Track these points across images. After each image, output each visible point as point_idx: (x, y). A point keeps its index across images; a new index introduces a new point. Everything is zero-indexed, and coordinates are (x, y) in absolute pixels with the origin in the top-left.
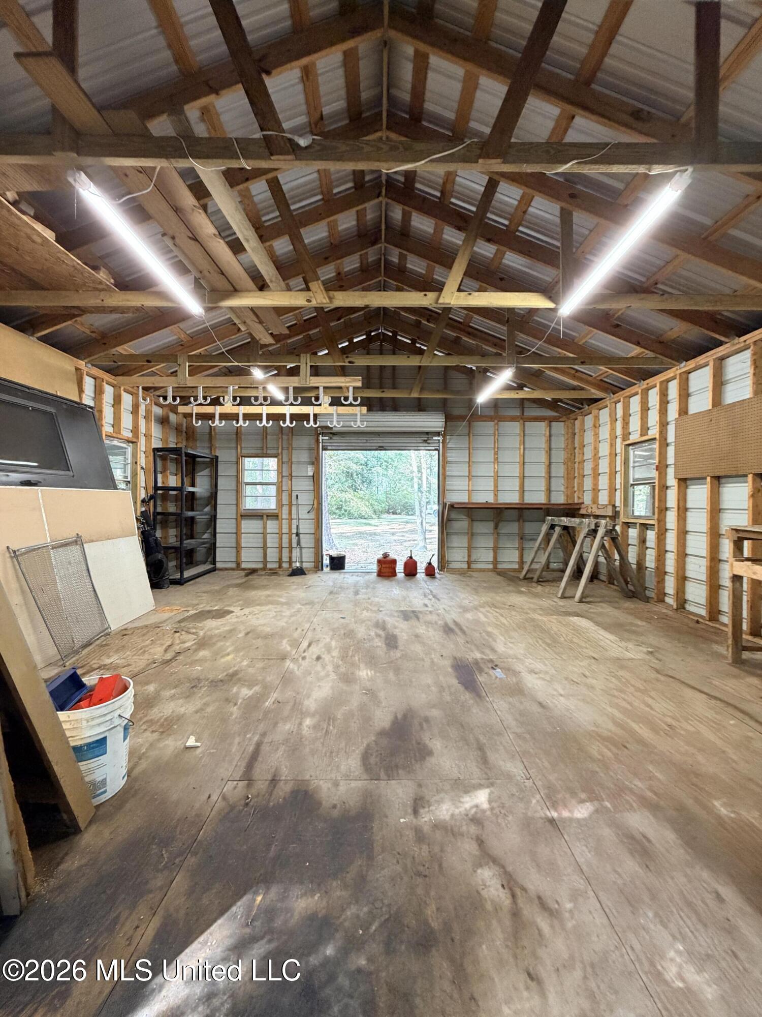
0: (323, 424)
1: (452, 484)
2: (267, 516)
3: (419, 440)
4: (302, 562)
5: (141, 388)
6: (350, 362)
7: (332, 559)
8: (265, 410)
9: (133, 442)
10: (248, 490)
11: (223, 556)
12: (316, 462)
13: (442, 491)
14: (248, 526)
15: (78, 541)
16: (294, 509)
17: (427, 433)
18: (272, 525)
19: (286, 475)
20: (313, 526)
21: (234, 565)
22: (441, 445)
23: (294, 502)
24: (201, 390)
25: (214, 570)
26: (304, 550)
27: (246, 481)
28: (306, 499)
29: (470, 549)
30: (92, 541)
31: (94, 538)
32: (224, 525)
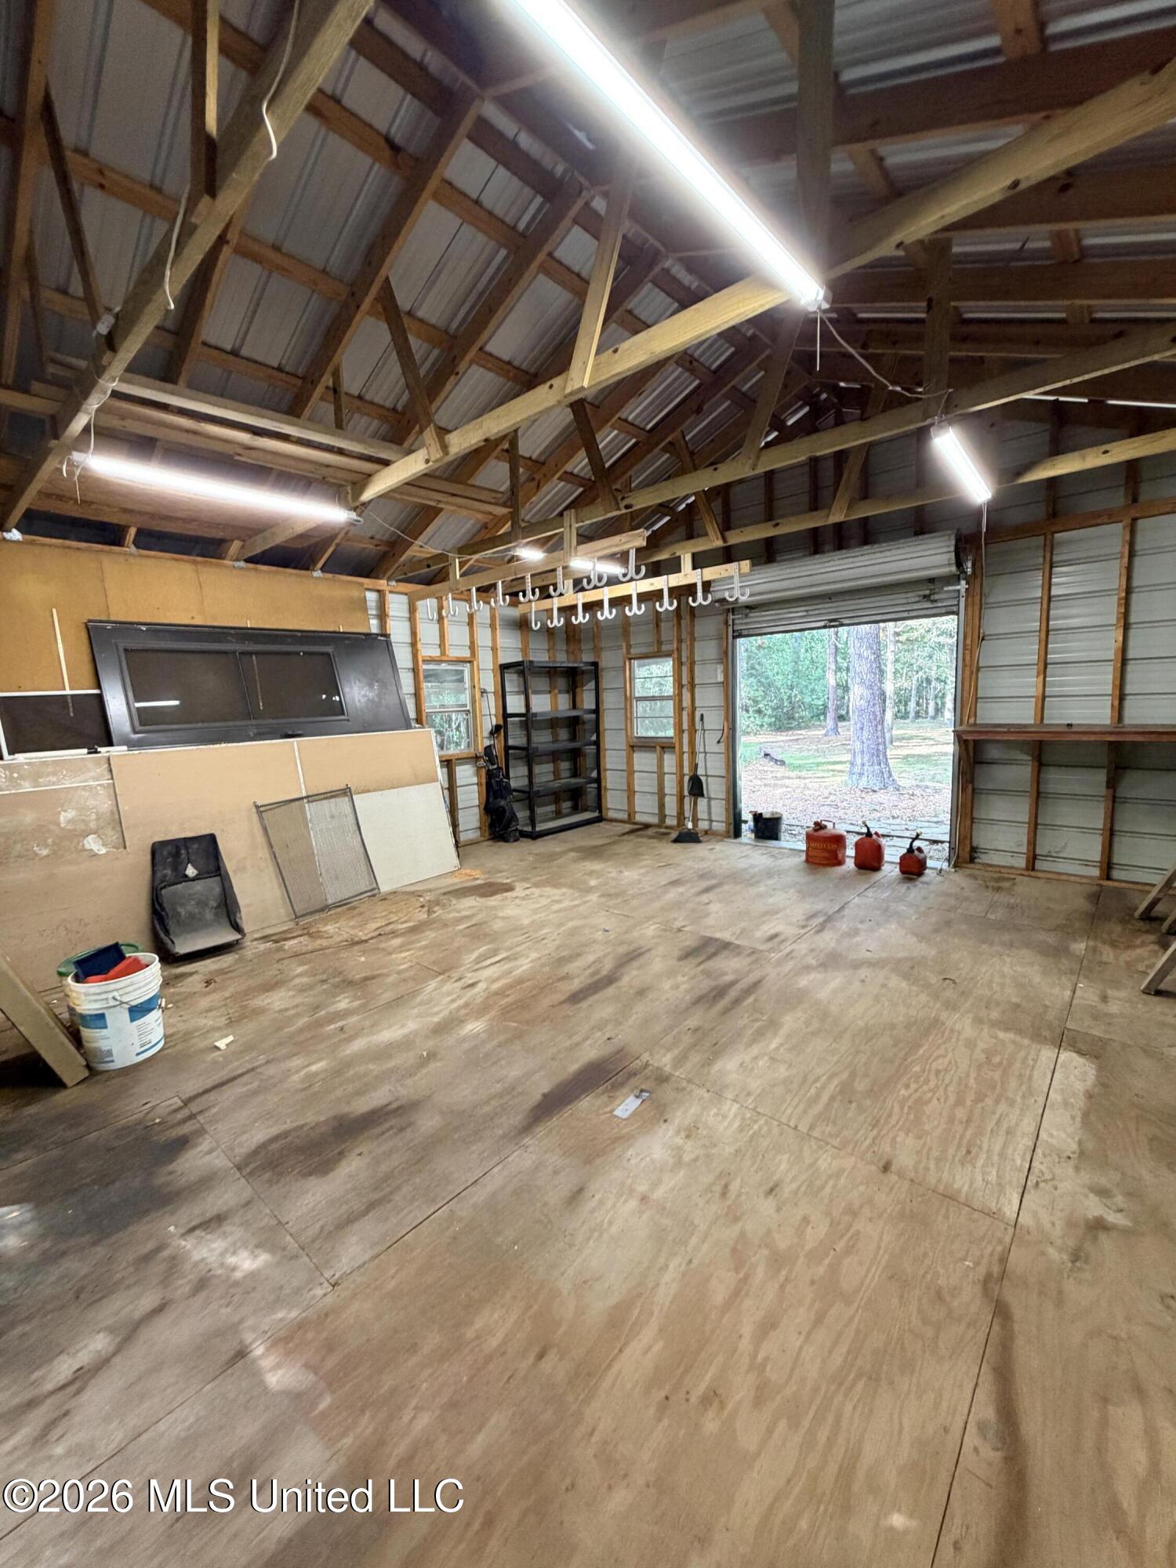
0: (719, 596)
1: (989, 684)
2: (663, 748)
3: (912, 596)
4: (711, 821)
5: (474, 590)
6: (627, 507)
7: (758, 817)
8: (606, 594)
9: (470, 662)
10: (640, 708)
11: (614, 802)
12: (727, 658)
13: (968, 697)
14: (644, 761)
15: (346, 792)
16: (698, 735)
17: (931, 580)
18: (669, 761)
19: (686, 683)
20: (723, 765)
21: (625, 816)
22: (963, 600)
23: (698, 725)
24: (529, 579)
25: (600, 819)
26: (713, 803)
27: (637, 695)
28: (714, 721)
29: (1035, 826)
30: (369, 791)
31: (371, 788)
32: (613, 759)
